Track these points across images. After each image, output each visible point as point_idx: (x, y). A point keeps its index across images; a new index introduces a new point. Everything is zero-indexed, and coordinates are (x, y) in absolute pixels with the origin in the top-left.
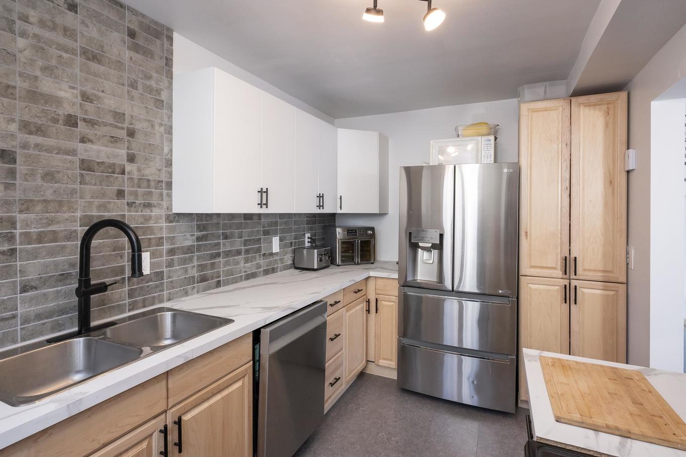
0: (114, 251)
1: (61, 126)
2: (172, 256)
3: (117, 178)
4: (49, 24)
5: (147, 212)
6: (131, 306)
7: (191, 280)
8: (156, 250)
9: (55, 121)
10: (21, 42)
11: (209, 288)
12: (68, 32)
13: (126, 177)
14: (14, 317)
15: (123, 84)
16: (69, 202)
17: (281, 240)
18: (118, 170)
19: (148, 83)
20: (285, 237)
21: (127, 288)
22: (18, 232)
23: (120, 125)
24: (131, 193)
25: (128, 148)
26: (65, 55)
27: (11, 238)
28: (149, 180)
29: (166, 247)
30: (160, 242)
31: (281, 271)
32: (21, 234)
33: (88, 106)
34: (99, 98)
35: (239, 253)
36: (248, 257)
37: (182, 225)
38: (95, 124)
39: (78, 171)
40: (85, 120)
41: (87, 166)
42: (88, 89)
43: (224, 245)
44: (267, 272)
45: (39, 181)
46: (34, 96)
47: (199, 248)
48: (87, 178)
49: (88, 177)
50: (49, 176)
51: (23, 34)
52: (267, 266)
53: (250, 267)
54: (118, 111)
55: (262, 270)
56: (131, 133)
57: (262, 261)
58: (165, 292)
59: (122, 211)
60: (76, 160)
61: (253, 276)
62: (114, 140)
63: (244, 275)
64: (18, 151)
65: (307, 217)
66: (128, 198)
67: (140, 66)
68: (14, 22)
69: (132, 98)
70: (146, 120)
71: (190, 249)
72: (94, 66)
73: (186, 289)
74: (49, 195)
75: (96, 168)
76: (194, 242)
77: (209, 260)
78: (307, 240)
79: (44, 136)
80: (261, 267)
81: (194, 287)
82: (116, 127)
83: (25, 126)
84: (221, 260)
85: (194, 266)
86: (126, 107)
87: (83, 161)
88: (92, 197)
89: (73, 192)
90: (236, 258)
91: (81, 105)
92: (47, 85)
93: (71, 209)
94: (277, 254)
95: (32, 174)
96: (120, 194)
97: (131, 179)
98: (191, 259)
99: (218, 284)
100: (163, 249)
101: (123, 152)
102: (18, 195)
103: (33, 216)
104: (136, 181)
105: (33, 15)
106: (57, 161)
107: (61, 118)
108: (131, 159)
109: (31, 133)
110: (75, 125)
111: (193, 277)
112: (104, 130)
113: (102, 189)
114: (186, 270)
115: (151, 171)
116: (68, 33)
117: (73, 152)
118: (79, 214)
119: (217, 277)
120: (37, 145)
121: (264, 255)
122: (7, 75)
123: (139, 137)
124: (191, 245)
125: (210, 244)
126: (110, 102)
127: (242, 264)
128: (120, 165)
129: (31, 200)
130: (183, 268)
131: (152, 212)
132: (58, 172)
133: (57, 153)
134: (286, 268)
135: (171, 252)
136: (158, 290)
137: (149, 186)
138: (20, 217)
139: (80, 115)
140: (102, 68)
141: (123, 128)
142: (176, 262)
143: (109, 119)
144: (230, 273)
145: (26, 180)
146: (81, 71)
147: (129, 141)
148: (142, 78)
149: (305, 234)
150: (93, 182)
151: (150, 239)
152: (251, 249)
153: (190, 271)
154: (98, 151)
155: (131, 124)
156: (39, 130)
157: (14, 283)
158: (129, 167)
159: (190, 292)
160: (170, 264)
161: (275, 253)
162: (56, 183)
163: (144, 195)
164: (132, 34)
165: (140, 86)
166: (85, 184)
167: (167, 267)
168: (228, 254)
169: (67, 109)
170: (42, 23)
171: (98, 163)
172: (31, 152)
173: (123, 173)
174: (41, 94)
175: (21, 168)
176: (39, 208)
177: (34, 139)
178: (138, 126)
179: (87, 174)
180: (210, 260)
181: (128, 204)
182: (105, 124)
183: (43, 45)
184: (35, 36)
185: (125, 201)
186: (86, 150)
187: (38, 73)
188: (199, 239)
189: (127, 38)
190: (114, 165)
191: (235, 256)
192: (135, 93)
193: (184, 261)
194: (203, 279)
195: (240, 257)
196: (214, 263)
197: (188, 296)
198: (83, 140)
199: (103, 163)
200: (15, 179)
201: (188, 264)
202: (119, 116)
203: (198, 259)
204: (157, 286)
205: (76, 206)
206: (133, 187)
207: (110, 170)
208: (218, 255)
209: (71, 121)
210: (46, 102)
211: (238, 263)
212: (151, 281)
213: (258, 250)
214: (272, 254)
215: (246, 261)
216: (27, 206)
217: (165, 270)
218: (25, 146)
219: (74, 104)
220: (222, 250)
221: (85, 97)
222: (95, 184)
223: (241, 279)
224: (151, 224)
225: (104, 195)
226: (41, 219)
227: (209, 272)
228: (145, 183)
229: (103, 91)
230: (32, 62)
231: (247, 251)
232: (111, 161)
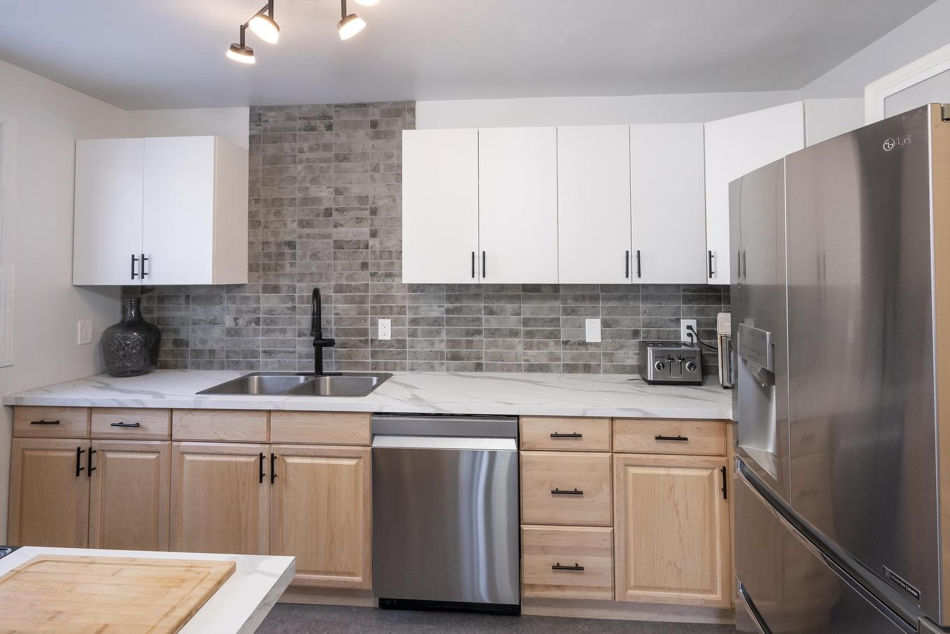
0: (359, 314)
1: (322, 218)
2: (416, 325)
3: (361, 252)
4: (315, 147)
5: (389, 281)
6: (374, 366)
7: (440, 355)
8: (399, 318)
9: (318, 215)
10: (300, 167)
11: (464, 369)
12: (327, 147)
13: (369, 250)
14: (294, 352)
15: (366, 172)
16: (326, 274)
17: (605, 324)
18: (362, 246)
19: (389, 162)
20: (616, 322)
21: (370, 349)
22: (296, 295)
23: (363, 207)
24: (374, 265)
25: (371, 226)
26: (325, 165)
27: (293, 299)
28: (390, 252)
29: (409, 316)
30: (402, 310)
31: (605, 372)
32: (298, 296)
33: (340, 198)
34: (346, 189)
35: (514, 333)
36: (531, 342)
37: (427, 295)
38: (345, 211)
39: (333, 250)
40: (337, 210)
41: (339, 245)
42: (340, 185)
43: (488, 321)
44: (571, 369)
45: (308, 260)
46: (306, 201)
47: (449, 321)
48: (339, 255)
49: (340, 254)
50: (314, 256)
51: (301, 162)
52: (572, 359)
54: (362, 195)
55: (561, 363)
56: (374, 212)
57: (560, 351)
58: (407, 361)
59: (366, 280)
60: (331, 241)
61: (543, 368)
62: (359, 220)
63: (525, 364)
64: (297, 240)
65: (684, 290)
66: (372, 269)
67: (382, 149)
68: (296, 156)
69: (374, 180)
70: (388, 196)
71: (436, 321)
72: (345, 165)
73: (432, 363)
74: (314, 270)
75: (345, 245)
76: (443, 314)
77: (463, 337)
78: (684, 332)
79: (311, 228)
80: (559, 360)
81: (443, 364)
82: (361, 209)
83: (304, 224)
84: (483, 339)
85: (443, 341)
86: (369, 190)
87: (335, 242)
88: (342, 270)
89: (329, 266)
90: (509, 339)
91: (334, 198)
92: (314, 192)
93: (328, 280)
94: (596, 345)
95: (304, 255)
96: (364, 266)
97: (374, 252)
98: (438, 333)
99: (478, 367)
100: (405, 318)
101: (366, 230)
102: (297, 270)
103: (305, 284)
104: (378, 253)
105: (306, 146)
106: (319, 244)
107: (322, 211)
108: (374, 234)
109: (303, 227)
110: (331, 215)
111: (442, 353)
112: (351, 214)
113: (350, 263)
114: (432, 344)
115: (390, 244)
116: (326, 148)
117: (328, 236)
118: (333, 283)
119: (476, 358)
120: (307, 235)
121: (566, 343)
122: (292, 192)
123: (382, 213)
124: (439, 318)
125: (465, 318)
126: (356, 190)
127: (520, 349)
128: (364, 241)
129: (304, 274)
130: (429, 340)
131: (394, 281)
132: (319, 252)
133: (319, 239)
134: (622, 370)
135: (414, 321)
136: (398, 357)
137: (391, 257)
138: (298, 285)
139: (334, 206)
140: (349, 164)
141: (366, 209)
142: (419, 333)
143: (356, 205)
144: (493, 357)
145: (301, 259)
146: (335, 173)
147: (372, 219)
148: (384, 160)
149: (678, 320)
150: (343, 257)
151: (391, 307)
152: (537, 331)
153: (437, 344)
154: (347, 232)
155: (374, 204)
156: (308, 224)
157: (295, 329)
158: (372, 242)
159: (437, 367)
160: (413, 334)
161: (591, 344)
162: (319, 259)
163: (386, 265)
164: (374, 125)
165: (382, 168)
166: (337, 259)
167: (409, 336)
168: (493, 333)
169: (326, 205)
170: (311, 149)
171: (347, 242)
172: (304, 240)
173: (367, 247)
174: (310, 199)
175: (299, 252)
176: (308, 278)
177: (307, 231)
178: (380, 203)
179: (339, 252)
180: (466, 337)
181: (371, 274)
182: (352, 209)
183: (311, 164)
184: (307, 160)
185: (369, 272)
186: (338, 233)
187: (308, 185)
188: (448, 311)
189: (370, 130)
190: (359, 242)
191: (507, 336)
192: (377, 175)
193: (430, 333)
194: (456, 357)
195: (517, 340)
196: (472, 341)
197: (434, 371)
198: (335, 226)
199: (350, 241)
200: (295, 259)
201: (435, 336)
202: (363, 199)
203: (447, 334)
204: (398, 353)
205: (331, 277)
206: (376, 259)
207: (356, 247)
208: (479, 332)
209: (328, 213)
210: (312, 203)
211: (512, 347)
212: (393, 347)
213: (554, 335)
214: (584, 344)
215: (529, 346)
216: (302, 277)
217: (407, 339)
218: (300, 237)
219: (330, 199)
220: (483, 327)
221: (338, 192)
222: (344, 260)
223: (518, 368)
224: (393, 292)
225: (351, 268)
226: (309, 287)
227: (463, 351)
228: (387, 255)
229: (350, 183)
230: (304, 178)
231: (530, 334)
232: (357, 238)
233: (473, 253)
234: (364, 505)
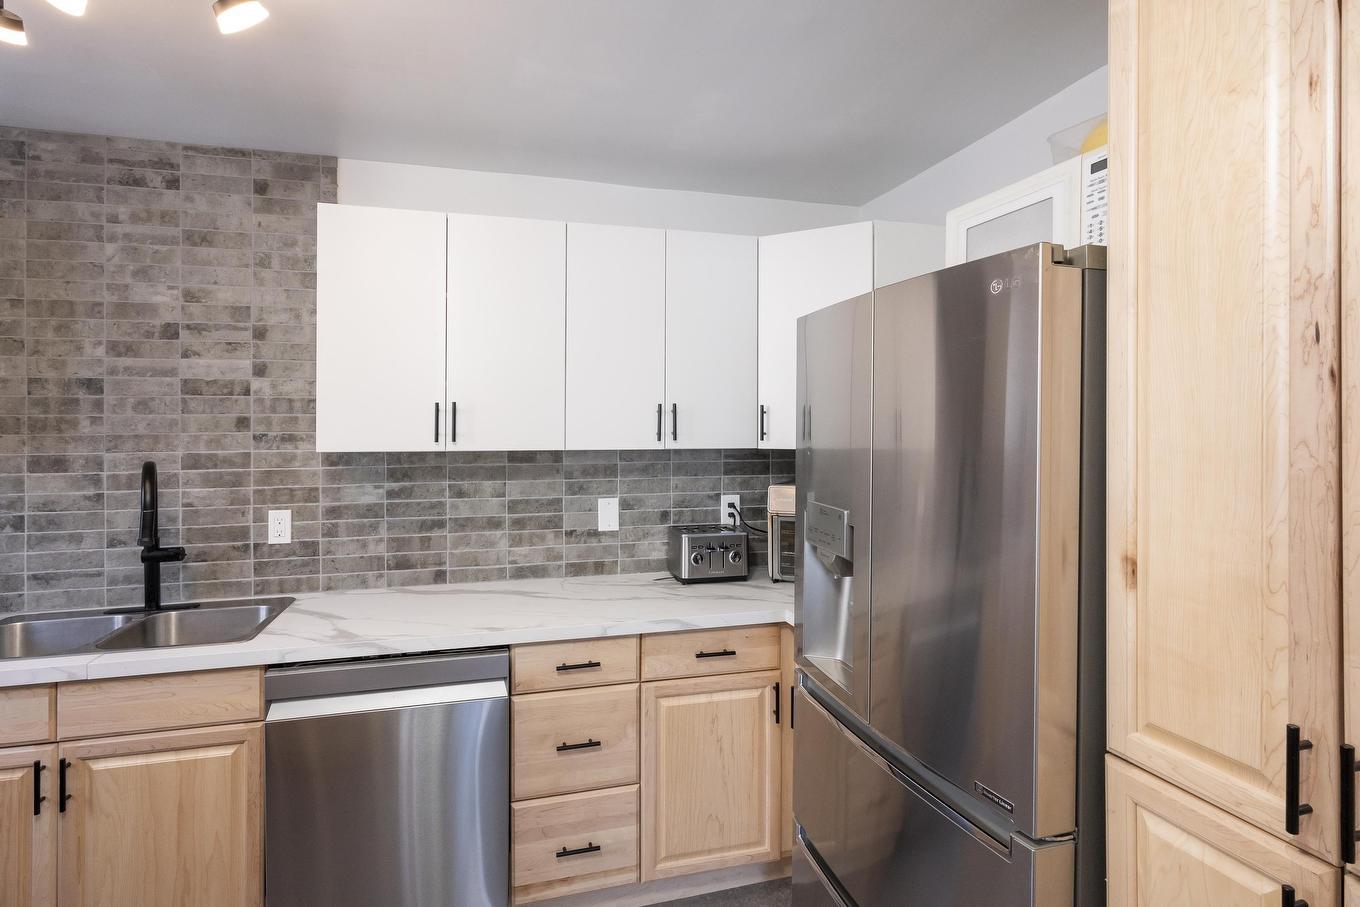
0: (232, 504)
1: (157, 341)
2: (335, 518)
3: (236, 401)
4: (143, 215)
5: (288, 449)
6: (259, 588)
7: (377, 563)
8: (306, 507)
9: (149, 335)
10: (110, 248)
11: (416, 581)
12: (167, 217)
13: (252, 398)
14: (99, 574)
15: (247, 266)
16: (166, 437)
17: (625, 505)
18: (237, 389)
19: (289, 253)
20: (640, 502)
21: (252, 561)
22: (104, 474)
23: (241, 325)
24: (260, 422)
25: (255, 357)
26: (165, 248)
27: (96, 481)
28: (290, 401)
29: (323, 503)
30: (311, 495)
31: (624, 571)
32: (108, 477)
33: (195, 308)
34: (208, 293)
35: (495, 524)
36: (520, 535)
37: (355, 469)
38: (204, 329)
39: (179, 396)
40: (188, 327)
41: (191, 388)
42: (194, 284)
43: (454, 507)
44: (577, 570)
45: (129, 413)
46: (122, 309)
47: (392, 510)
48: (192, 405)
49: (194, 402)
50: (143, 405)
51: (112, 239)
52: (579, 557)
53: (524, 554)
54: (238, 304)
55: (564, 563)
56: (260, 334)
57: (563, 546)
58: (321, 576)
59: (245, 448)
60: (177, 382)
61: (537, 572)
62: (232, 347)
63: (510, 568)
64: (105, 378)
65: (726, 457)
66: (256, 429)
67: (276, 231)
68: (102, 227)
69: (261, 282)
70: (285, 310)
71: (372, 511)
72: (203, 251)
73: (364, 575)
74: (141, 429)
75: (205, 388)
76: (382, 498)
77: (415, 532)
78: (724, 510)
79: (135, 356)
80: (561, 558)
81: (381, 576)
82: (236, 328)
83: (114, 348)
84: (448, 534)
85: (381, 540)
86: (251, 297)
87: (185, 382)
88: (200, 430)
89: (173, 423)
90: (487, 533)
91: (183, 308)
92: (140, 293)
93: (170, 446)
94: (612, 534)
95: (120, 405)
96: (242, 423)
97: (260, 401)
98: (374, 528)
99: (439, 577)
100: (317, 507)
101: (244, 364)
102: (104, 430)
103: (122, 455)
104: (268, 403)
105: (123, 211)
106: (151, 386)
107: (157, 330)
108: (260, 371)
109: (119, 355)
110: (176, 335)
111: (380, 559)
112: (216, 335)
113: (214, 418)
114: (364, 545)
115: (292, 388)
116: (166, 219)
117: (172, 372)
118: (180, 453)
119: (435, 564)
120: (126, 369)
121: (570, 534)
122: (93, 292)
123: (275, 337)
124: (375, 505)
125: (419, 504)
126: (225, 296)
127: (503, 546)
128: (242, 382)
129: (121, 436)
130: (358, 540)
131: (297, 448)
132: (153, 399)
133: (151, 376)
134: (645, 566)
135: (333, 512)
136: (307, 569)
137: (291, 409)
138: (107, 457)
139: (181, 320)
140: (213, 251)
141: (246, 329)
142: (341, 530)
143: (225, 319)
144: (463, 560)
145: (114, 412)
146: (183, 262)
147: (257, 347)
148: (278, 249)
149: (718, 495)
150: (201, 409)
151: (291, 490)
152: (530, 518)
153: (371, 547)
154: (208, 366)
155: (260, 320)
156: (130, 350)
157: (100, 534)
158: (255, 384)
159: (371, 581)
160: (331, 532)
161: (604, 533)
162: (150, 413)
163: (282, 423)
164: (261, 188)
165: (275, 263)
166: (190, 412)
167: (324, 535)
168: (462, 524)
169: (168, 318)
170: (135, 218)
171: (208, 383)
172: (120, 377)
173: (247, 392)
174: (133, 305)
175: (109, 398)
176: (129, 445)
177: (127, 361)
178: (272, 320)
179: (192, 399)
180: (420, 532)
181: (255, 437)
182: (217, 328)
183: (135, 244)
184: (127, 236)
185: (251, 434)
186: (190, 367)
187: (129, 280)
188: (390, 494)
189: (253, 197)
190: (232, 383)
191: (484, 528)
192: (266, 274)
193: (360, 530)
194: (402, 564)
195: (499, 533)
196: (429, 539)
197: (366, 588)
198: (185, 355)
199: (215, 382)
200: (102, 411)
201: (369, 534)
202: (240, 312)
203: (388, 529)
204: (305, 564)
205: (176, 443)
206: (263, 412)
207: (225, 391)
208: (441, 524)
209: (170, 332)
210: (138, 314)
211: (492, 544)
212: (294, 554)
213: (554, 523)
214: (595, 534)
215: (516, 541)
216: (115, 442)
217: (320, 540)
218: (113, 372)
219: (173, 308)
220: (448, 516)
221: (190, 296)
222: (204, 412)
223: (501, 575)
224: (296, 466)
225: (217, 426)
226: (132, 459)
227: (416, 554)
228: (285, 406)
229: (215, 283)
230: (121, 269)
231: (519, 524)
232: (229, 377)
233: (437, 405)
234: (250, 818)
